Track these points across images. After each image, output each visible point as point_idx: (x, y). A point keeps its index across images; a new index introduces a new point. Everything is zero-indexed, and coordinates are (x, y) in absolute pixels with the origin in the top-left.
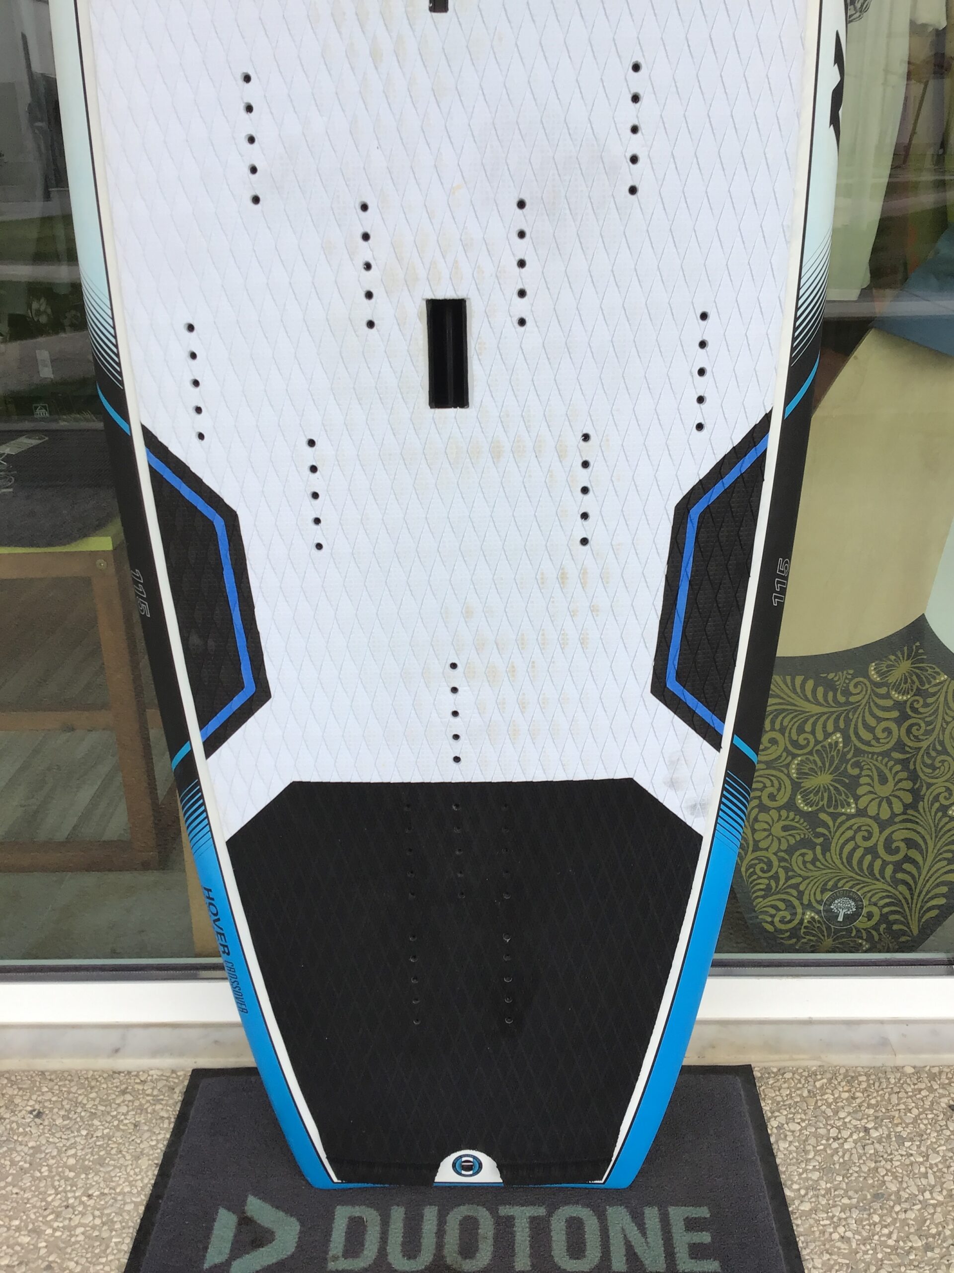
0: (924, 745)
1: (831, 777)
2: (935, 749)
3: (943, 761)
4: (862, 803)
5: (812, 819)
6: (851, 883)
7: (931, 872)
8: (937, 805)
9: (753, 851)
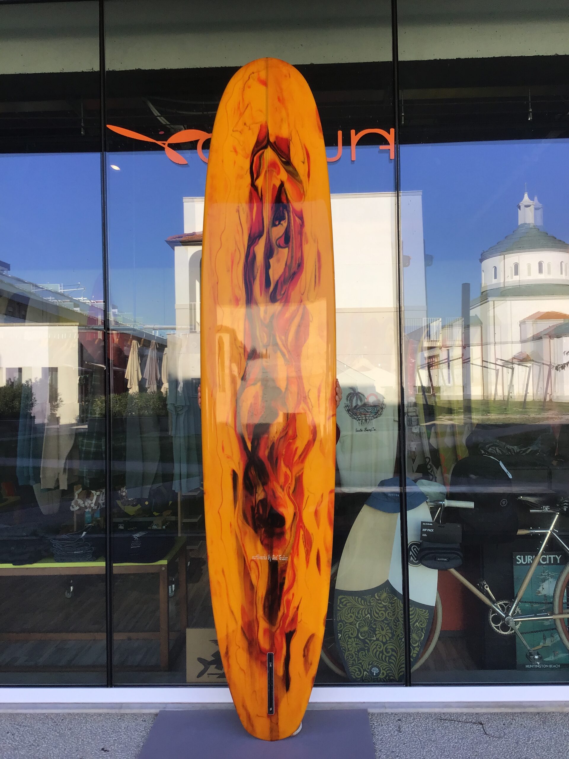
0: (393, 618)
1: (368, 628)
2: (396, 620)
3: (399, 624)
4: (378, 636)
5: (364, 641)
6: (376, 663)
7: (400, 659)
8: (399, 638)
9: (348, 652)
